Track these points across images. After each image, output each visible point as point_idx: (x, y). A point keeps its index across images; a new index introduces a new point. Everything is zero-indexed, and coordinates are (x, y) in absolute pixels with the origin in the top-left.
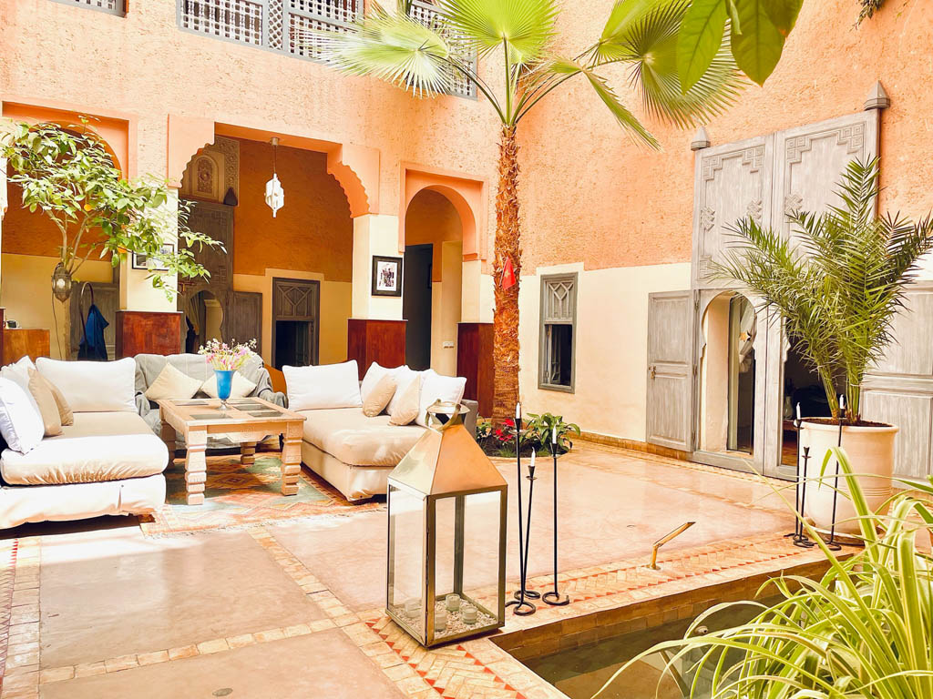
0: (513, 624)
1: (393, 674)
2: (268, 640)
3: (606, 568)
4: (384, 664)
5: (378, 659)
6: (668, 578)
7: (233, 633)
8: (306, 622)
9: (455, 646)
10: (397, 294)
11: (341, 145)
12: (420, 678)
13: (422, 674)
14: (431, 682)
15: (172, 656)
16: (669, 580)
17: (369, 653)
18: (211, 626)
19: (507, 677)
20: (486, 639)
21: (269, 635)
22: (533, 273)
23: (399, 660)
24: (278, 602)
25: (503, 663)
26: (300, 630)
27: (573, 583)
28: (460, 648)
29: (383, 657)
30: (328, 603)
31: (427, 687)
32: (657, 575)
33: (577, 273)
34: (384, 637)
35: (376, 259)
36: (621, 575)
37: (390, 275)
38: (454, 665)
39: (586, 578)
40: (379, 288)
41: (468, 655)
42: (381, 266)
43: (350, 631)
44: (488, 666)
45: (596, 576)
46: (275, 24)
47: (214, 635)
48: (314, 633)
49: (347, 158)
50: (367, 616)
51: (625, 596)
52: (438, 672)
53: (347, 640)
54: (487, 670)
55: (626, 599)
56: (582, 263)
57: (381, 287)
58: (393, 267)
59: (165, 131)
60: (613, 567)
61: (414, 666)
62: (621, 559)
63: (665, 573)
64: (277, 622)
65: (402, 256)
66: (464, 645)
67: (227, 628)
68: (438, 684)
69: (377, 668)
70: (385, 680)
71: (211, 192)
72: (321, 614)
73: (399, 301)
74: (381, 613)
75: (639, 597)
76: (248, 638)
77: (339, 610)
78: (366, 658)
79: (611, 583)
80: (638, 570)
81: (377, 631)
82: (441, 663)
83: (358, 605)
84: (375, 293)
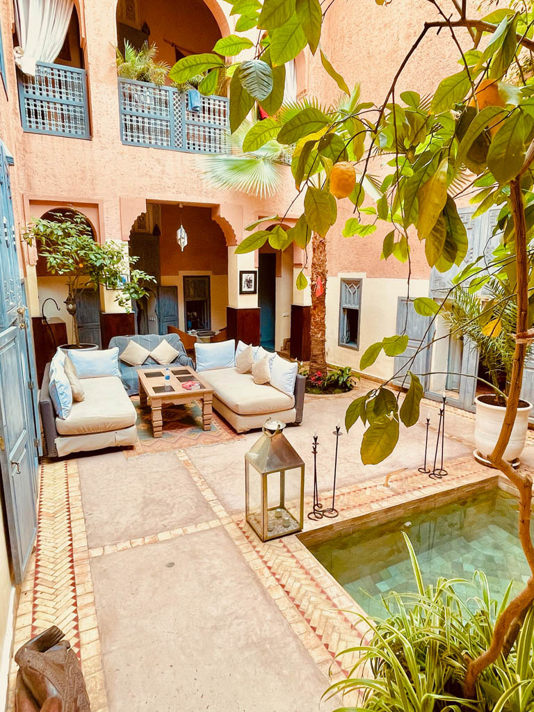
0: (308, 526)
1: (248, 557)
2: (189, 533)
3: (361, 486)
4: (244, 551)
5: (241, 547)
6: (393, 493)
7: (173, 528)
8: (207, 521)
9: (278, 540)
10: (254, 292)
11: (219, 205)
12: (261, 560)
13: (262, 557)
14: (265, 562)
15: (147, 541)
16: (393, 495)
17: (237, 543)
18: (163, 523)
19: (302, 561)
20: (294, 535)
21: (191, 529)
22: (336, 275)
23: (251, 548)
24: (193, 507)
25: (301, 552)
26: (204, 526)
27: (342, 497)
28: (281, 542)
29: (243, 546)
30: (219, 509)
31: (263, 566)
32: (388, 492)
33: (361, 279)
34: (244, 532)
35: (242, 273)
36: (368, 492)
37: (250, 281)
38: (277, 552)
39: (349, 493)
40: (243, 290)
41: (284, 546)
42: (244, 276)
43: (227, 528)
44: (294, 554)
45: (355, 492)
46: (178, 132)
47: (165, 528)
48: (211, 529)
49: (223, 213)
50: (236, 518)
51: (368, 507)
52: (269, 556)
53: (226, 533)
54: (293, 556)
55: (368, 509)
56: (365, 273)
57: (245, 289)
58: (252, 276)
59: (118, 207)
60: (365, 485)
61: (258, 552)
62: (370, 479)
63: (392, 490)
64: (193, 520)
65: (257, 270)
66: (283, 539)
67: (170, 524)
68: (269, 564)
69: (240, 553)
70: (243, 560)
71: (145, 228)
72: (215, 516)
73: (256, 296)
74: (243, 516)
75: (376, 507)
76: (179, 531)
77: (223, 514)
78: (236, 546)
79: (363, 498)
80: (378, 488)
81: (241, 528)
82: (271, 551)
83: (231, 510)
84: (242, 293)
